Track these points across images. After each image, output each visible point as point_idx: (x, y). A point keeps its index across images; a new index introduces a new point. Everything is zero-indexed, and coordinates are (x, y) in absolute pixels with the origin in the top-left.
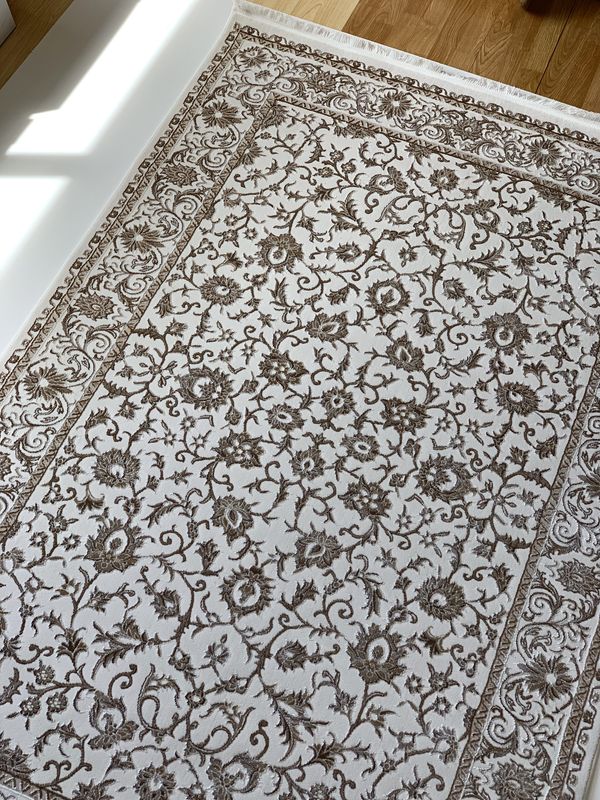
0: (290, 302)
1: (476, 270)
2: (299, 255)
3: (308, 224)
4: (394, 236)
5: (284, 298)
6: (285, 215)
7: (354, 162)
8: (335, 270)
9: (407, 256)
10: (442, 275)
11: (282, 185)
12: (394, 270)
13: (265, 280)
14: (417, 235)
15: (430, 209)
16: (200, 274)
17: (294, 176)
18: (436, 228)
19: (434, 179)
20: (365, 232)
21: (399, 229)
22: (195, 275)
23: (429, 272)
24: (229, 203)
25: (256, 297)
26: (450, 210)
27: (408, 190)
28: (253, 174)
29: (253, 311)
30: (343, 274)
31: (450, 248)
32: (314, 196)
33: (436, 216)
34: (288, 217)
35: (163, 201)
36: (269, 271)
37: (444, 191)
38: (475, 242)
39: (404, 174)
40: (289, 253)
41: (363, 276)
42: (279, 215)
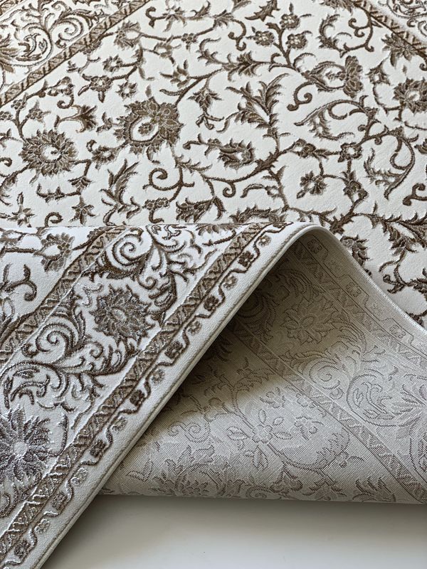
0: (126, 199)
1: (395, 236)
2: (172, 137)
3: (205, 100)
4: (308, 150)
5: (122, 190)
6: (183, 78)
7: (307, 36)
8: (208, 173)
9: (312, 185)
10: (345, 227)
11: (200, 39)
12: (284, 200)
13: (111, 157)
14: (340, 160)
15: (376, 130)
16: (36, 122)
17: (223, 31)
18: (371, 159)
19: (400, 91)
20: (273, 134)
21: (320, 144)
22: (29, 120)
23: (330, 217)
24: (122, 42)
25: (88, 177)
26: (401, 140)
27: (359, 94)
28: (172, 12)
29: (73, 194)
30: (213, 182)
31: (375, 192)
32: (232, 66)
33: (378, 142)
34: (186, 82)
35: (46, 13)
36: (122, 147)
37: (407, 112)
38: (414, 196)
39: (366, 70)
40: (161, 131)
41: (239, 192)
42: (174, 77)
